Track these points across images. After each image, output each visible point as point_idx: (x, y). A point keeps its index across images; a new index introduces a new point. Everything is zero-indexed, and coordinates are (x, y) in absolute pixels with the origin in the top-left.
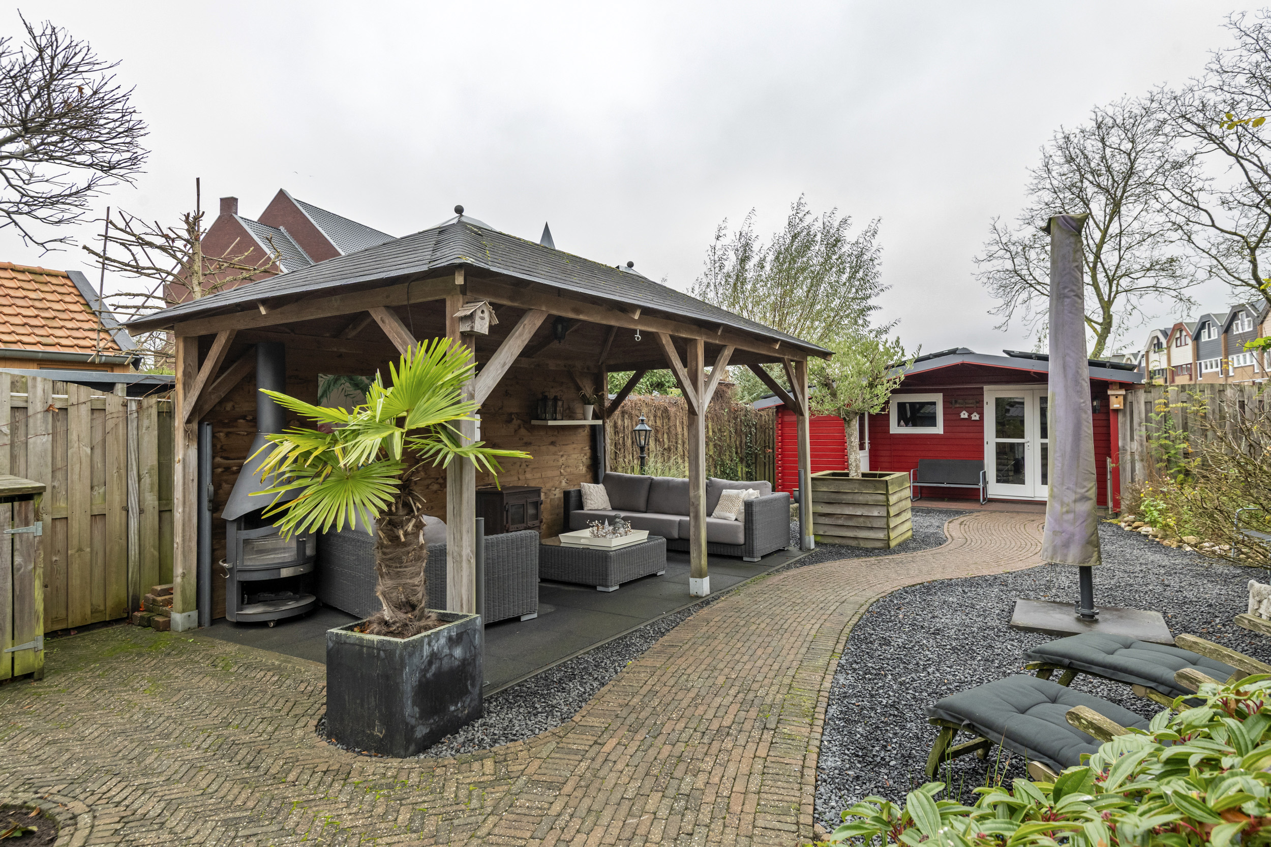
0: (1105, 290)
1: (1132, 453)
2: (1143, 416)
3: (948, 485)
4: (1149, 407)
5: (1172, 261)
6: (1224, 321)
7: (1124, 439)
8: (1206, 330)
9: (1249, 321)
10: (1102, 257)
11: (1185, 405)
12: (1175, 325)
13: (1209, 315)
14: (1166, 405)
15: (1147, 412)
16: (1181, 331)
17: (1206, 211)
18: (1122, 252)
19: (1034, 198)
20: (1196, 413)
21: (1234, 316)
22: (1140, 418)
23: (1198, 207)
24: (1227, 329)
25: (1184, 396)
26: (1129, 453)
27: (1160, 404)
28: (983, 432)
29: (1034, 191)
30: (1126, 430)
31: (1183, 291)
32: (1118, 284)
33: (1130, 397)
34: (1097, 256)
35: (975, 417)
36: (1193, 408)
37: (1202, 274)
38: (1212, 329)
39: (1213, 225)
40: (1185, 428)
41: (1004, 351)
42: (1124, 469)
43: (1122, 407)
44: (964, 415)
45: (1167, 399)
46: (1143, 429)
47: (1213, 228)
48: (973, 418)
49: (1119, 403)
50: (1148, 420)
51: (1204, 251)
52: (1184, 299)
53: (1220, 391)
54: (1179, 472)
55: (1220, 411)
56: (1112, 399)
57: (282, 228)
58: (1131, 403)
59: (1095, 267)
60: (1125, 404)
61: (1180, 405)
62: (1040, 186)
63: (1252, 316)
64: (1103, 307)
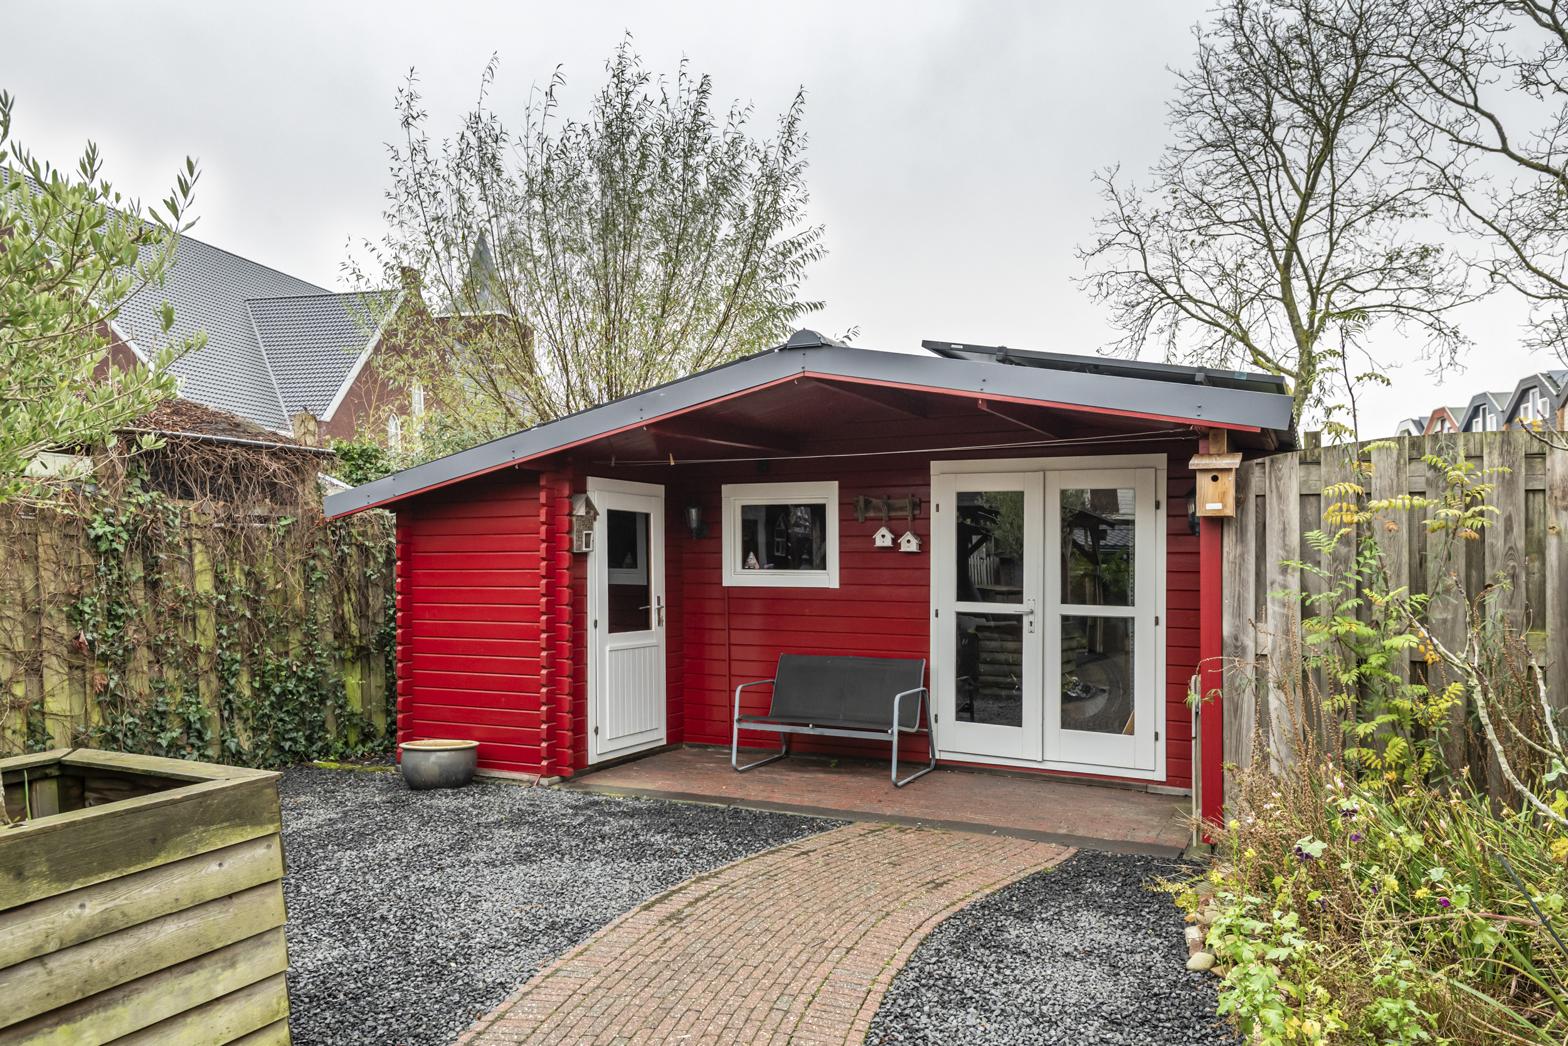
0: (1303, 310)
1: (1260, 657)
2: (1294, 540)
3: (818, 731)
4: (1311, 511)
5: (1425, 252)
6: (1506, 405)
7: (1239, 613)
8: (1480, 419)
9: (1544, 403)
10: (1301, 245)
11: (1418, 501)
12: (1435, 412)
13: (1485, 395)
14: (1362, 501)
15: (1305, 526)
16: (1443, 421)
17: (1491, 117)
18: (1335, 235)
20: (1451, 530)
21: (1523, 395)
22: (1285, 546)
23: (1476, 108)
24: (1511, 417)
25: (1418, 473)
26: (1251, 658)
27: (1341, 497)
28: (928, 585)
29: (1183, 116)
30: (1243, 583)
31: (1444, 316)
32: (1328, 302)
33: (1257, 481)
34: (1293, 240)
35: (910, 543)
36: (1443, 512)
37: (1479, 281)
38: (1488, 417)
39: (1505, 150)
40: (1418, 584)
41: (926, 344)
42: (1236, 709)
43: (1230, 511)
44: (883, 538)
45: (1366, 482)
46: (1294, 581)
47: (1503, 155)
48: (904, 548)
49: (1222, 499)
50: (1307, 553)
51: (1484, 221)
52: (1446, 331)
53: (1529, 456)
54: (1395, 728)
55: (1529, 523)
56: (1203, 483)
58: (1261, 497)
59: (1287, 265)
60: (1240, 503)
61: (1403, 501)
62: (1194, 107)
63: (1550, 394)
64: (1299, 342)
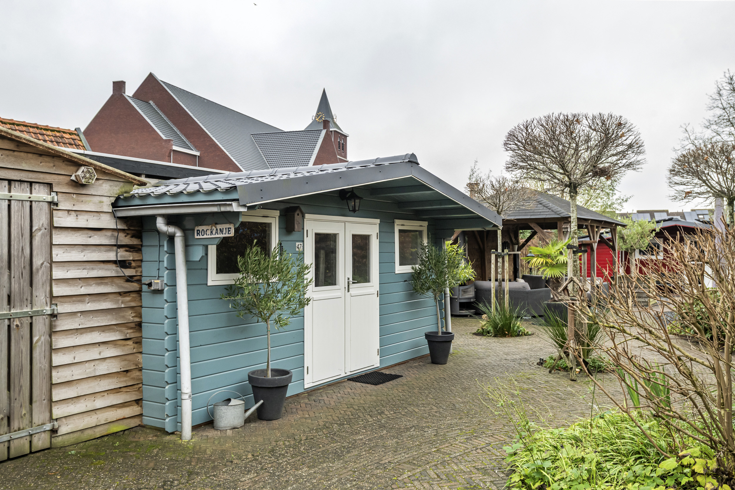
19: (711, 113)
29: (711, 108)
57: (151, 102)
62: (715, 106)
